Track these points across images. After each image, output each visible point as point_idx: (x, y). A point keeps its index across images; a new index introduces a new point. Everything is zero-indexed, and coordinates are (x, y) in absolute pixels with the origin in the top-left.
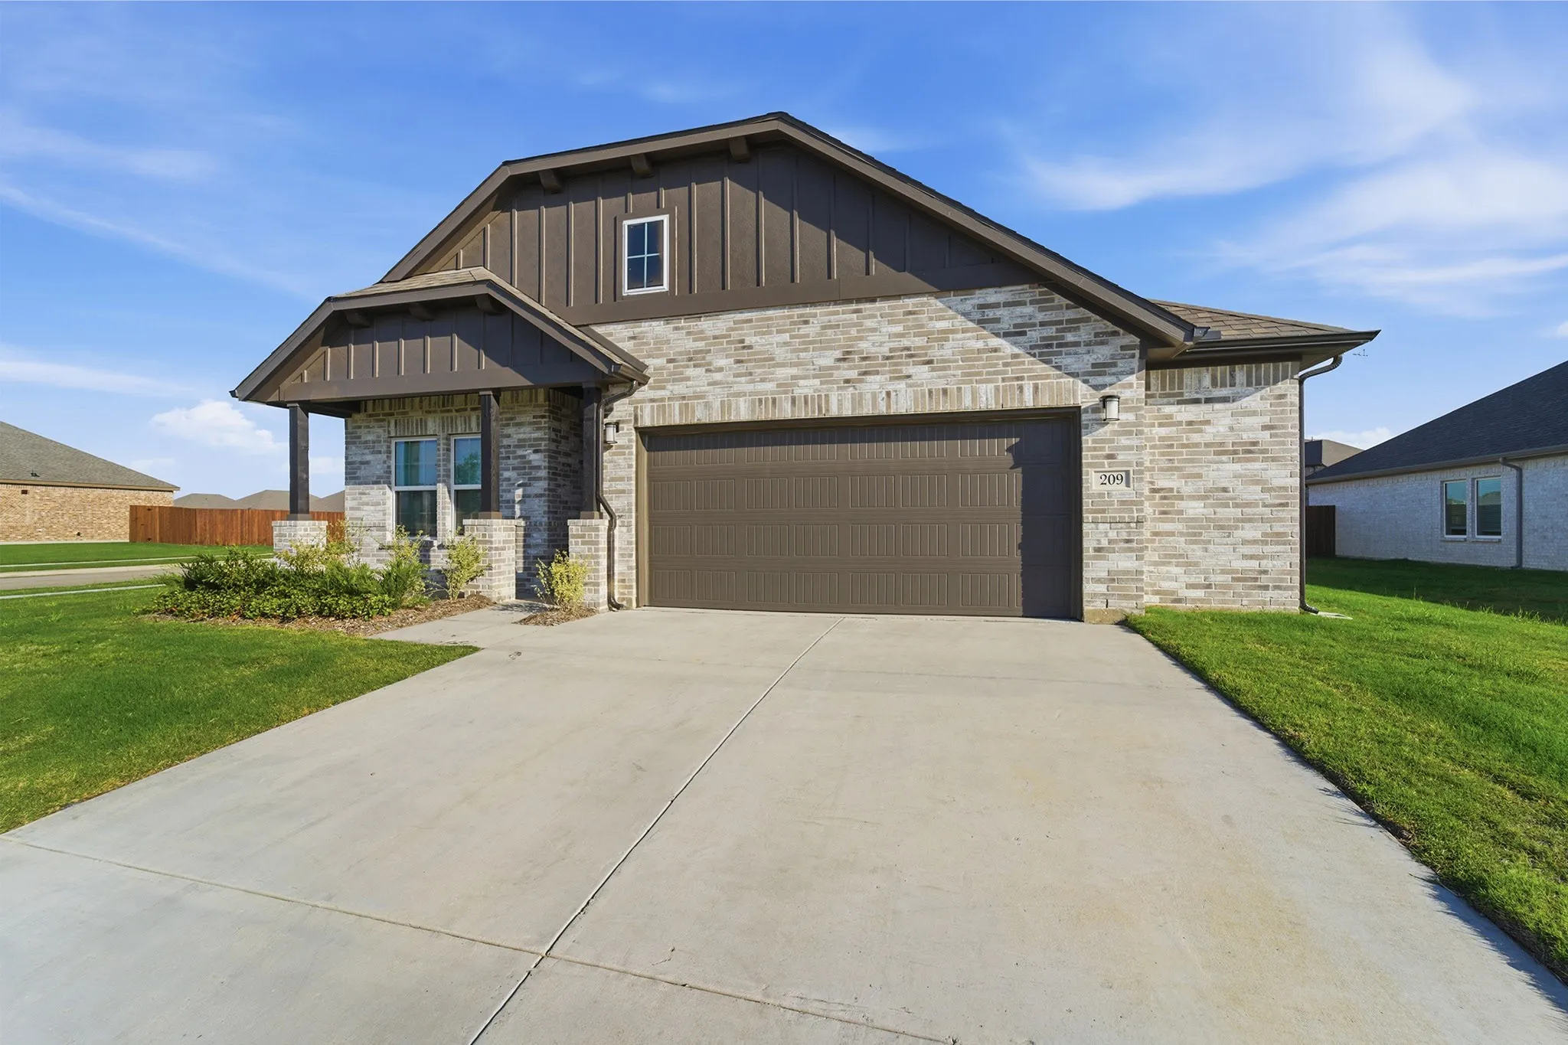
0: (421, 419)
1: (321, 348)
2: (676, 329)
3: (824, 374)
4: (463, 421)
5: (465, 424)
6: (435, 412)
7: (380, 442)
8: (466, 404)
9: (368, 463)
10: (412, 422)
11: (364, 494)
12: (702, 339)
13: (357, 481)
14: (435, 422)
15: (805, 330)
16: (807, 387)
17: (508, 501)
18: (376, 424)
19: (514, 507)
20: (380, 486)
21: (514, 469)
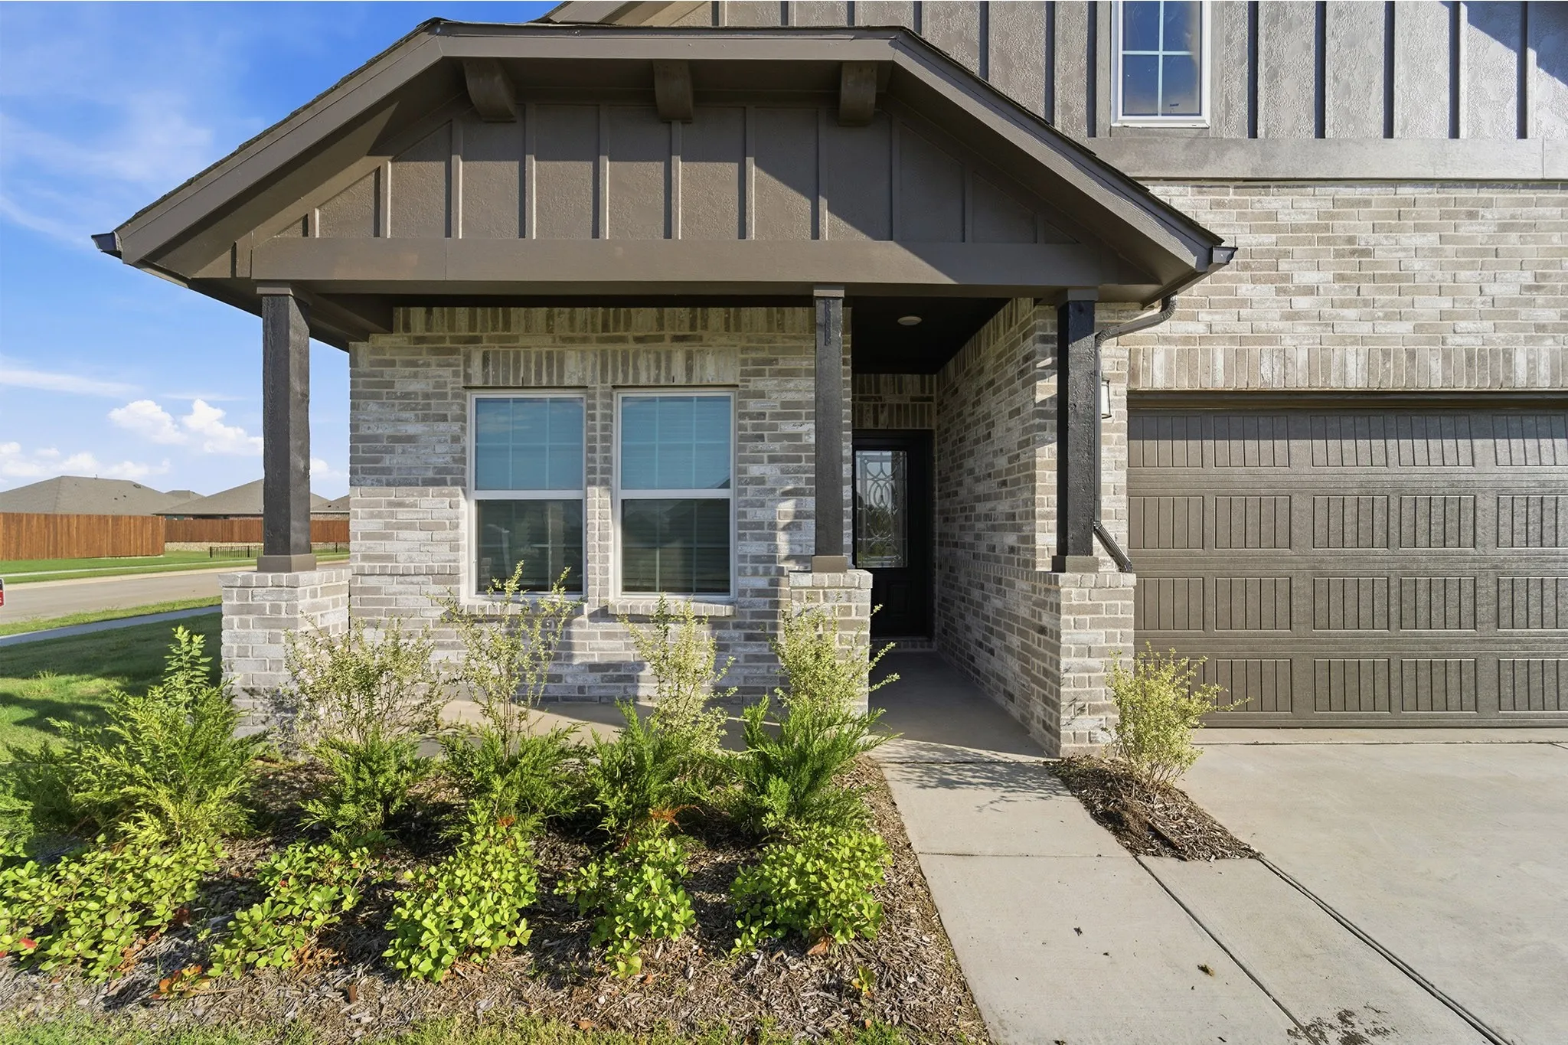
0: (549, 355)
1: (366, 159)
2: (1220, 204)
3: (1500, 311)
4: (652, 363)
5: (658, 367)
6: (585, 340)
7: (444, 396)
8: (661, 326)
9: (410, 439)
10: (528, 361)
11: (401, 505)
12: (1273, 229)
13: (384, 478)
14: (583, 359)
15: (1467, 228)
16: (1470, 335)
17: (759, 525)
18: (433, 359)
19: (773, 538)
20: (446, 490)
21: (773, 460)
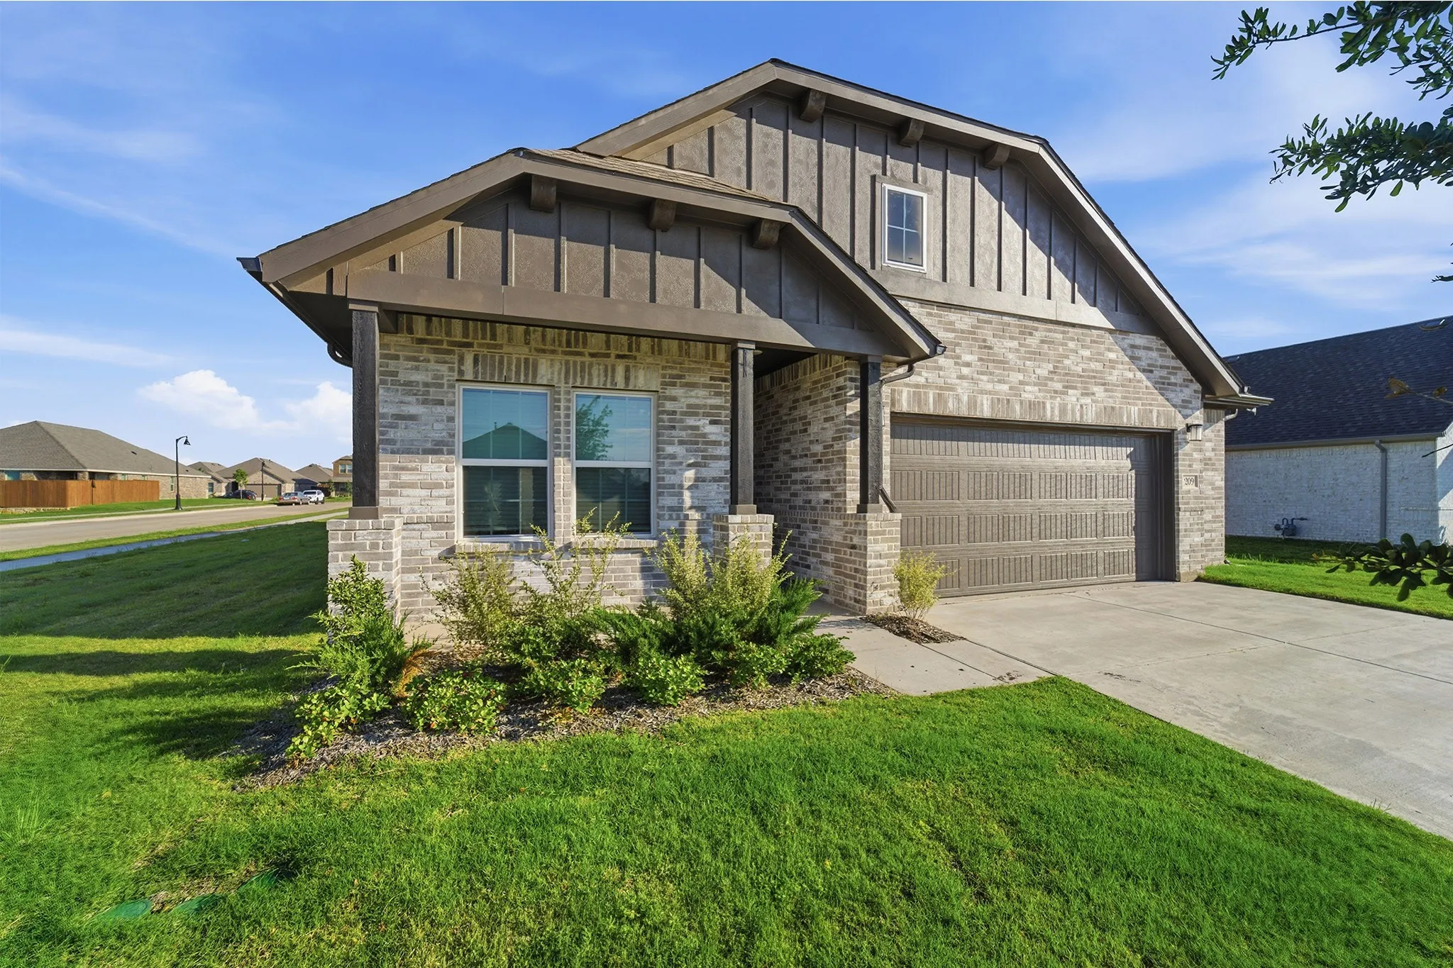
0: (526, 360)
1: (442, 222)
2: (930, 314)
4: (602, 371)
5: (606, 376)
6: (553, 352)
7: (441, 386)
8: (608, 347)
9: (412, 418)
10: (509, 364)
11: (403, 469)
13: (389, 447)
14: (552, 366)
17: (673, 486)
18: (432, 357)
19: (681, 494)
20: (443, 458)
21: (681, 443)
